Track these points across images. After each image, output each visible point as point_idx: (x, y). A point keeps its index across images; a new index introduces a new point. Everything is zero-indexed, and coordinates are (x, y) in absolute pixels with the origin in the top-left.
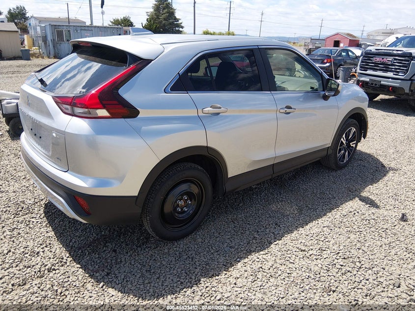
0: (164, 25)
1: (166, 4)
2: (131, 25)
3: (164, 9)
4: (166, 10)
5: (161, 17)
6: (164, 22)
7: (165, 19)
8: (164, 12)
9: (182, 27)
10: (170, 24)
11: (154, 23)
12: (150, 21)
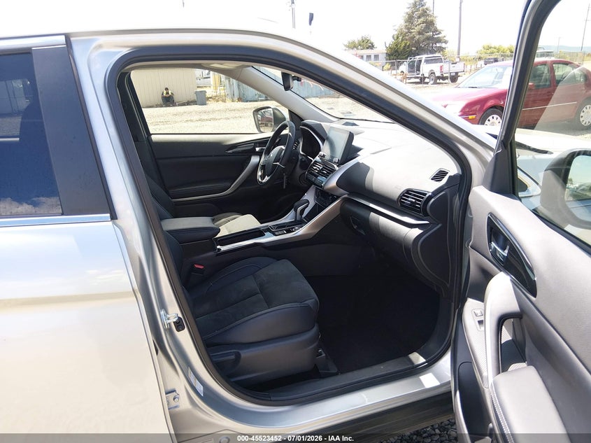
0: (418, 42)
1: (423, 10)
2: (372, 47)
3: (419, 17)
4: (422, 19)
5: (413, 31)
6: (417, 37)
7: (420, 33)
8: (419, 22)
9: (446, 42)
10: (428, 38)
11: (402, 40)
12: (398, 38)
